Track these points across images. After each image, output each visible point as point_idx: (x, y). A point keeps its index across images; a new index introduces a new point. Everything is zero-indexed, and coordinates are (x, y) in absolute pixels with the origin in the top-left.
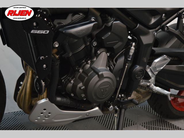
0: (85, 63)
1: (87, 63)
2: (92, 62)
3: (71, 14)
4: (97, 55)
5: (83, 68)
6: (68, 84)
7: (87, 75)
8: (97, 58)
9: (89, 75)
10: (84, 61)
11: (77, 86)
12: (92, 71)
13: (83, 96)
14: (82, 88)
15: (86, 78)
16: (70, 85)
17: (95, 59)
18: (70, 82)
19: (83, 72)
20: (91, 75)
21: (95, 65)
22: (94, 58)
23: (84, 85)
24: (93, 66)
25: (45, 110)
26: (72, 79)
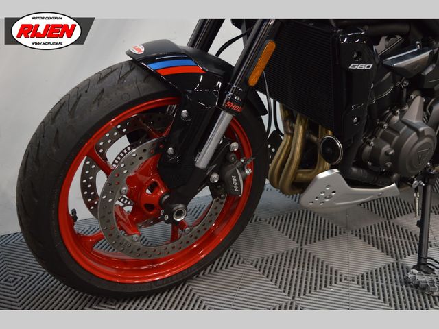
0: (391, 114)
1: (395, 114)
2: (403, 113)
3: (386, 37)
4: (409, 101)
5: (388, 122)
6: (365, 146)
7: (397, 132)
8: (409, 107)
9: (401, 132)
10: (388, 111)
11: (381, 150)
12: (406, 127)
13: (389, 166)
14: (391, 153)
15: (397, 137)
16: (368, 149)
17: (407, 108)
18: (369, 143)
19: (388, 127)
20: (404, 132)
21: (407, 118)
22: (405, 106)
23: (393, 148)
24: (404, 118)
25: (328, 186)
26: (370, 138)
